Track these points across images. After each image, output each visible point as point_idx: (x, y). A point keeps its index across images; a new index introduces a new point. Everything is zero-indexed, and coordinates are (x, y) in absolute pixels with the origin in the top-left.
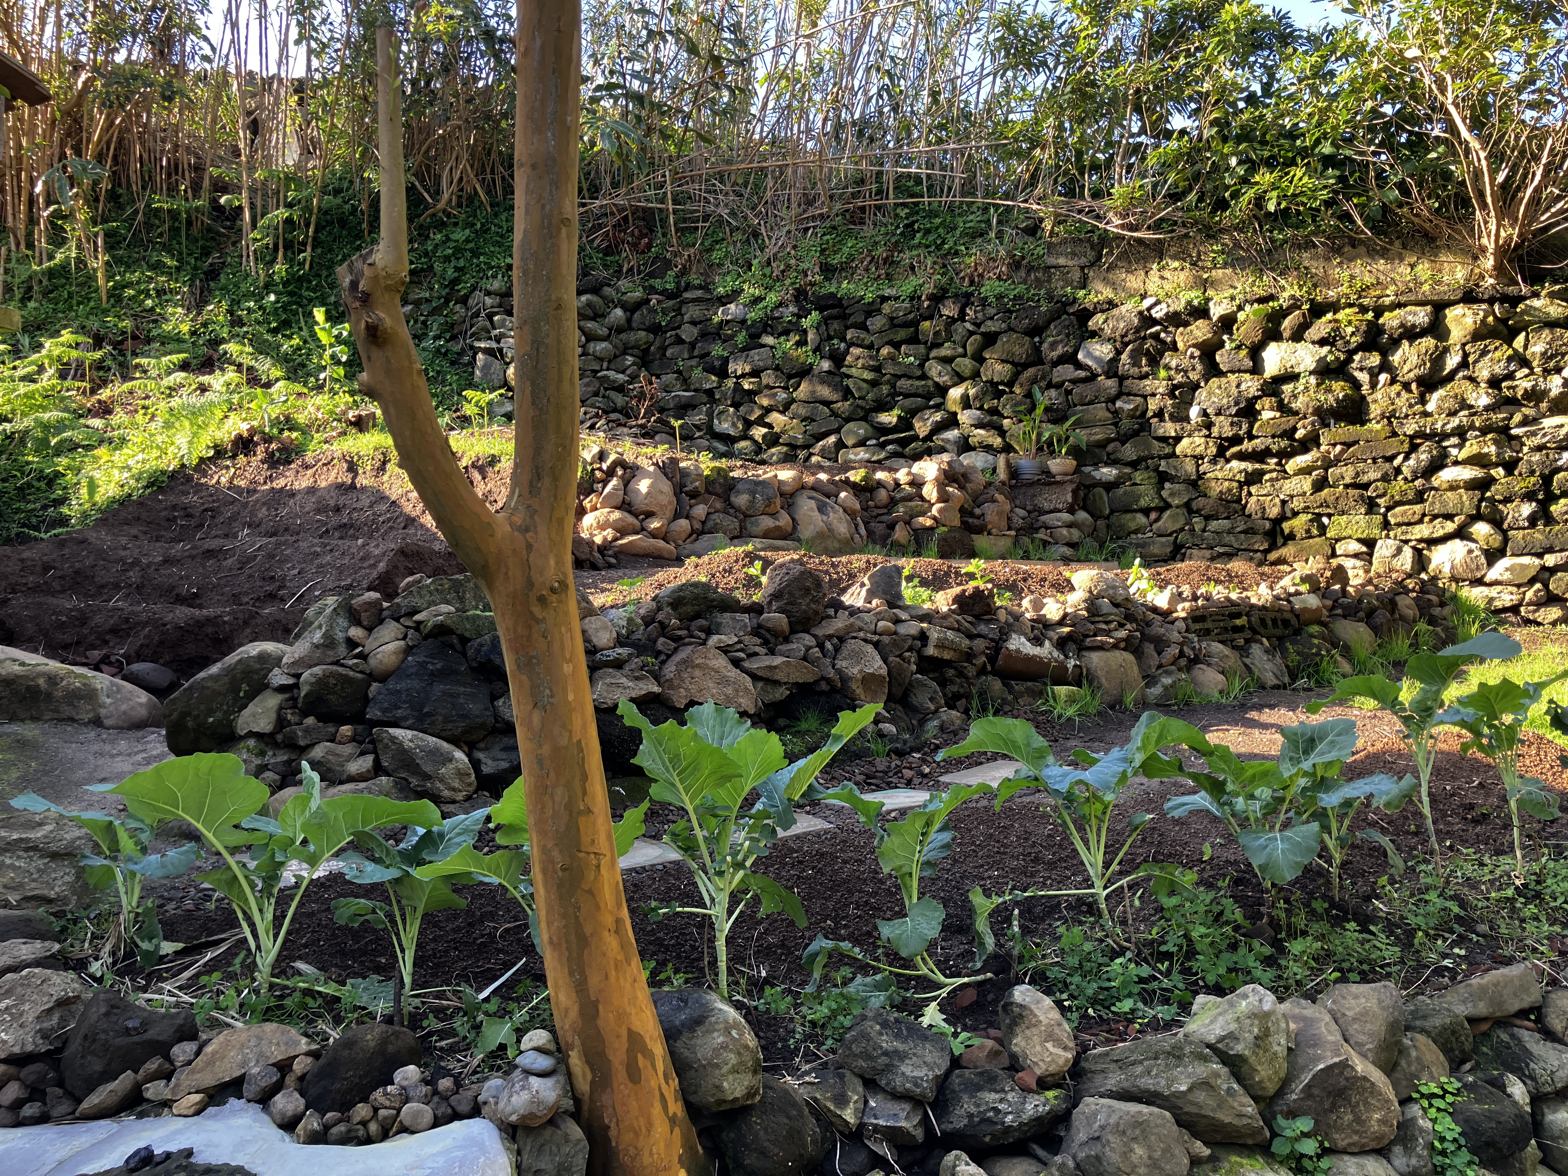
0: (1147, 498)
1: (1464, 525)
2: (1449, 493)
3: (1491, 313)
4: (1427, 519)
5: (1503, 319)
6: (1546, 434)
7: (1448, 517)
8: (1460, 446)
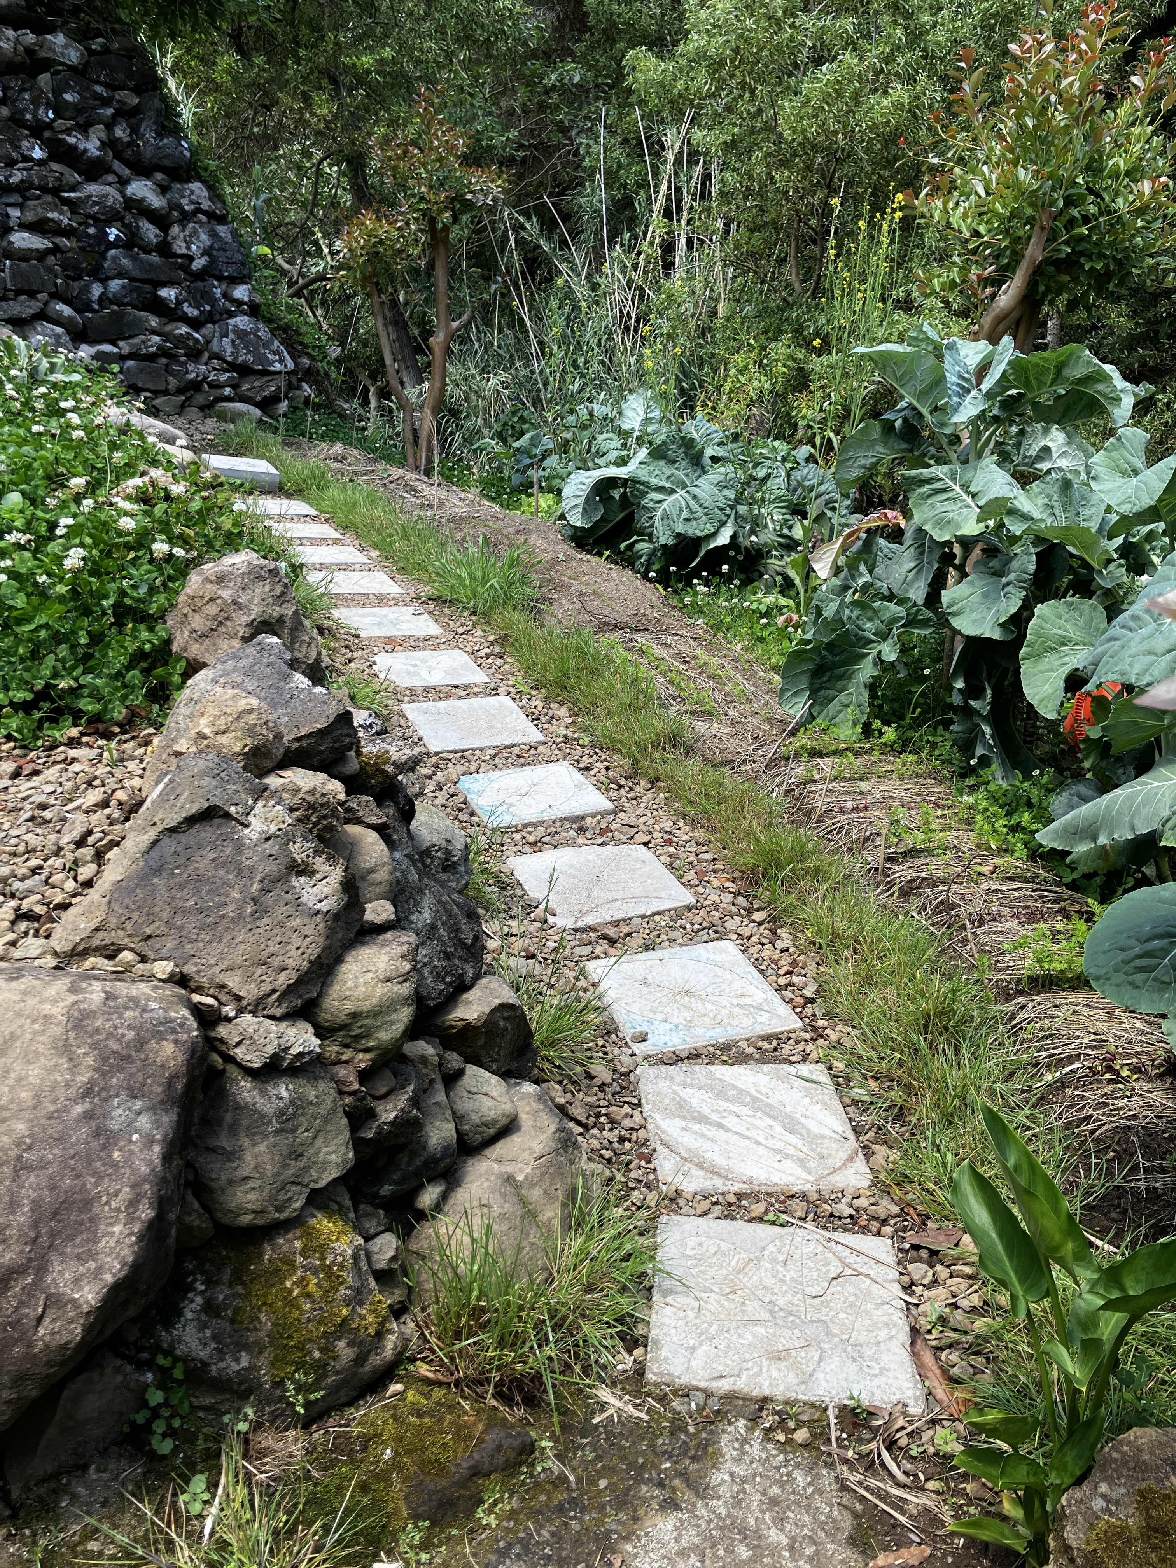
1: (46, 304)
2: (24, 264)
3: (17, 41)
4: (11, 295)
5: (30, 52)
6: (95, 203)
7: (32, 294)
8: (21, 206)
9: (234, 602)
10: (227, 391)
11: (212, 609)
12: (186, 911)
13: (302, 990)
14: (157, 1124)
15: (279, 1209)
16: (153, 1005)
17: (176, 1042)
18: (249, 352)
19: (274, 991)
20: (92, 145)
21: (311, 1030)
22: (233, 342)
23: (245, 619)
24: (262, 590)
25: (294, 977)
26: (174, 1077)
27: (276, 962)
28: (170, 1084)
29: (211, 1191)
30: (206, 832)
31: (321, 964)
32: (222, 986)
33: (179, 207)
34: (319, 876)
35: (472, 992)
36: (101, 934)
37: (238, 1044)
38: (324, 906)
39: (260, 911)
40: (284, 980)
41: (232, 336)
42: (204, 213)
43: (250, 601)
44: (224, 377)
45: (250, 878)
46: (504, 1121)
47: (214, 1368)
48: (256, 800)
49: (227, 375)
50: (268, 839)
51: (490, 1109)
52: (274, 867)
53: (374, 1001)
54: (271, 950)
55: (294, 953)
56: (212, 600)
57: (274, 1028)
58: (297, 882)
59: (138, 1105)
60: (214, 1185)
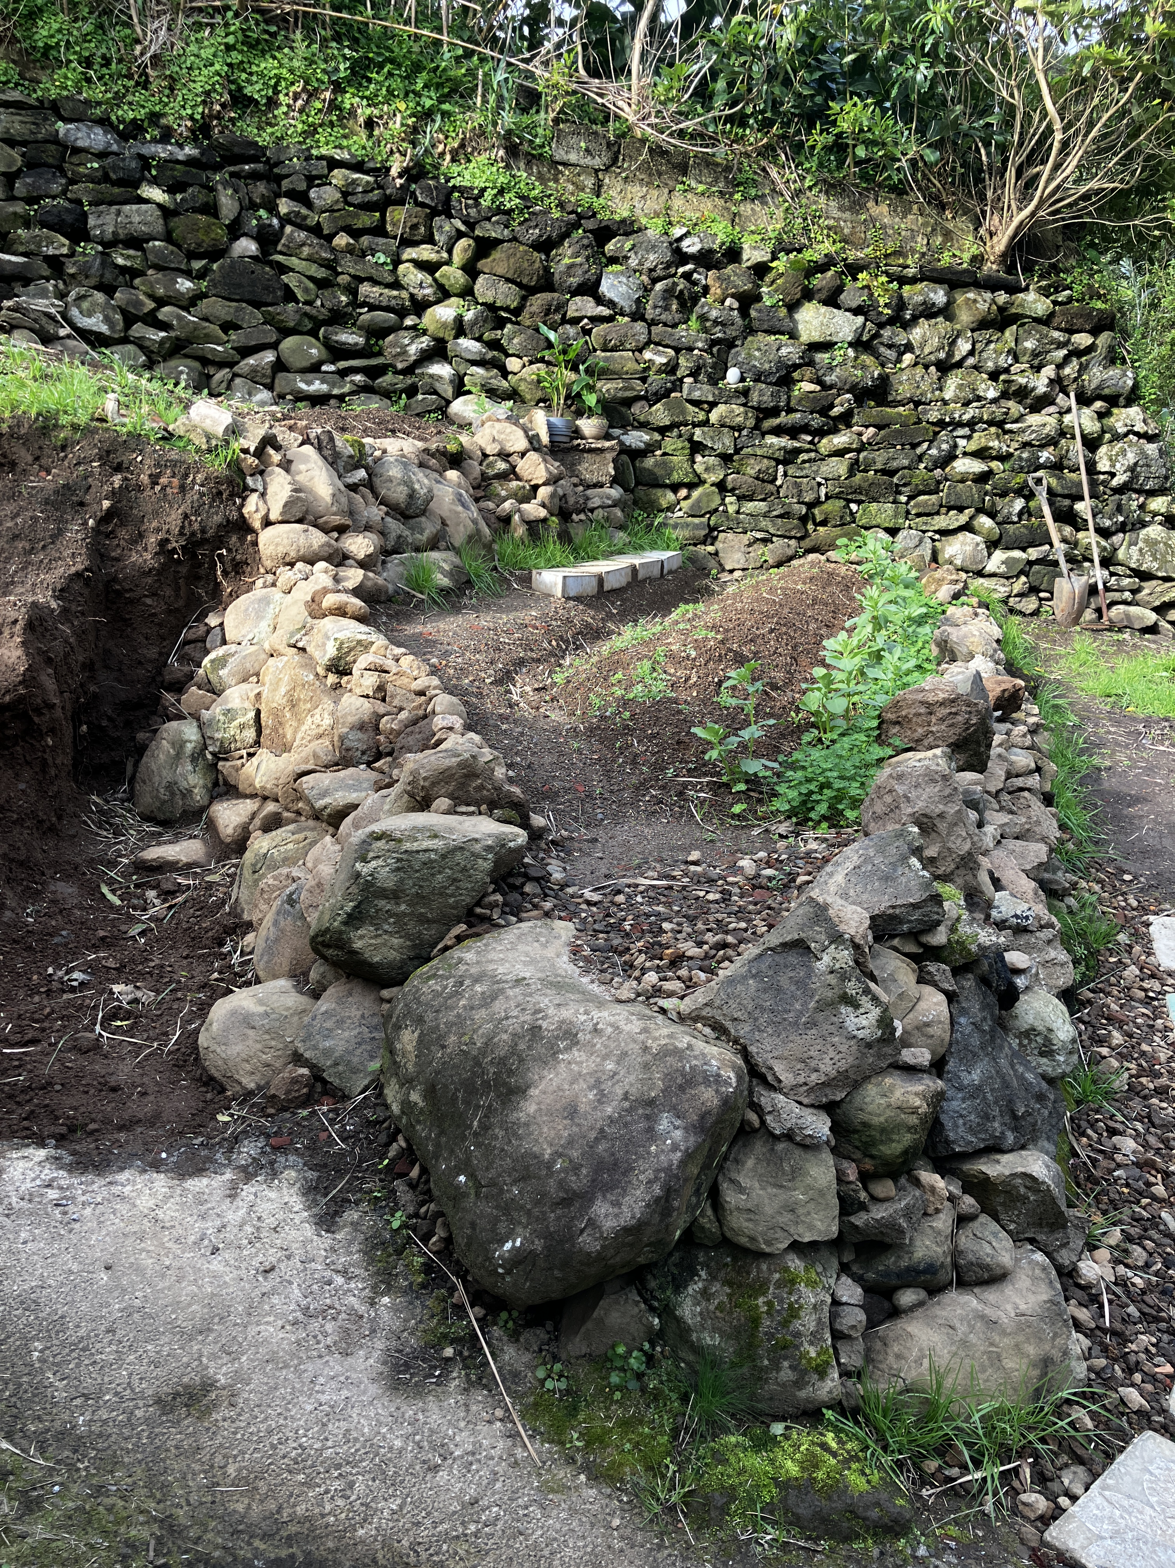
0: (680, 470)
1: (972, 518)
2: (961, 485)
3: (994, 301)
4: (943, 510)
5: (1001, 309)
6: (1033, 432)
7: (961, 509)
8: (969, 438)
9: (905, 796)
10: (1127, 595)
11: (888, 799)
12: (763, 1010)
13: (828, 1091)
14: (686, 1139)
15: (769, 1243)
16: (714, 1062)
17: (717, 1091)
18: (1155, 559)
19: (805, 1084)
20: (1040, 383)
21: (829, 1124)
22: (1141, 550)
23: (910, 810)
24: (932, 790)
25: (823, 1079)
26: (708, 1113)
27: (813, 1064)
28: (703, 1117)
29: (723, 1208)
30: (793, 958)
31: (847, 1077)
32: (771, 1069)
33: (1112, 430)
34: (862, 1010)
35: (1006, 1156)
36: (708, 1009)
37: (770, 1112)
38: (860, 1034)
39: (812, 1024)
40: (814, 1078)
41: (1141, 544)
42: (1137, 434)
43: (918, 797)
44: (1126, 581)
45: (812, 997)
46: (999, 1271)
47: (695, 1335)
48: (831, 943)
49: (1128, 580)
50: (832, 972)
51: (988, 1255)
52: (830, 994)
53: (882, 1119)
54: (812, 1053)
55: (827, 1060)
56: (890, 791)
57: (797, 1110)
58: (844, 1009)
59: (678, 1123)
60: (727, 1206)
